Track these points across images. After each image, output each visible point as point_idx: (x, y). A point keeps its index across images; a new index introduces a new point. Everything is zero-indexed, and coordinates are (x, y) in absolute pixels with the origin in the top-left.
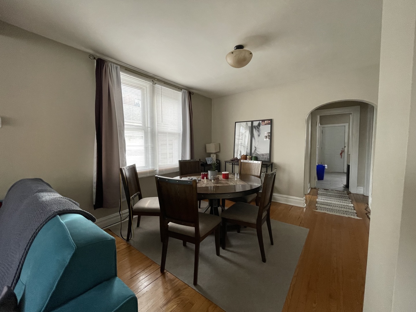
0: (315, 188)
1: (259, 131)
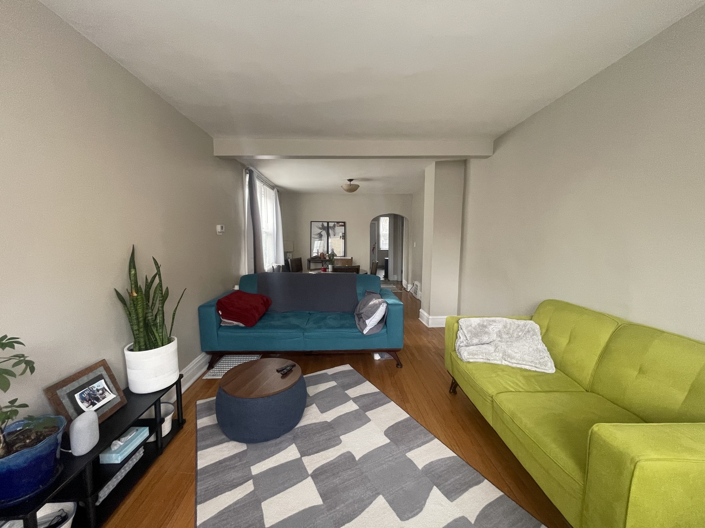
1: (334, 231)
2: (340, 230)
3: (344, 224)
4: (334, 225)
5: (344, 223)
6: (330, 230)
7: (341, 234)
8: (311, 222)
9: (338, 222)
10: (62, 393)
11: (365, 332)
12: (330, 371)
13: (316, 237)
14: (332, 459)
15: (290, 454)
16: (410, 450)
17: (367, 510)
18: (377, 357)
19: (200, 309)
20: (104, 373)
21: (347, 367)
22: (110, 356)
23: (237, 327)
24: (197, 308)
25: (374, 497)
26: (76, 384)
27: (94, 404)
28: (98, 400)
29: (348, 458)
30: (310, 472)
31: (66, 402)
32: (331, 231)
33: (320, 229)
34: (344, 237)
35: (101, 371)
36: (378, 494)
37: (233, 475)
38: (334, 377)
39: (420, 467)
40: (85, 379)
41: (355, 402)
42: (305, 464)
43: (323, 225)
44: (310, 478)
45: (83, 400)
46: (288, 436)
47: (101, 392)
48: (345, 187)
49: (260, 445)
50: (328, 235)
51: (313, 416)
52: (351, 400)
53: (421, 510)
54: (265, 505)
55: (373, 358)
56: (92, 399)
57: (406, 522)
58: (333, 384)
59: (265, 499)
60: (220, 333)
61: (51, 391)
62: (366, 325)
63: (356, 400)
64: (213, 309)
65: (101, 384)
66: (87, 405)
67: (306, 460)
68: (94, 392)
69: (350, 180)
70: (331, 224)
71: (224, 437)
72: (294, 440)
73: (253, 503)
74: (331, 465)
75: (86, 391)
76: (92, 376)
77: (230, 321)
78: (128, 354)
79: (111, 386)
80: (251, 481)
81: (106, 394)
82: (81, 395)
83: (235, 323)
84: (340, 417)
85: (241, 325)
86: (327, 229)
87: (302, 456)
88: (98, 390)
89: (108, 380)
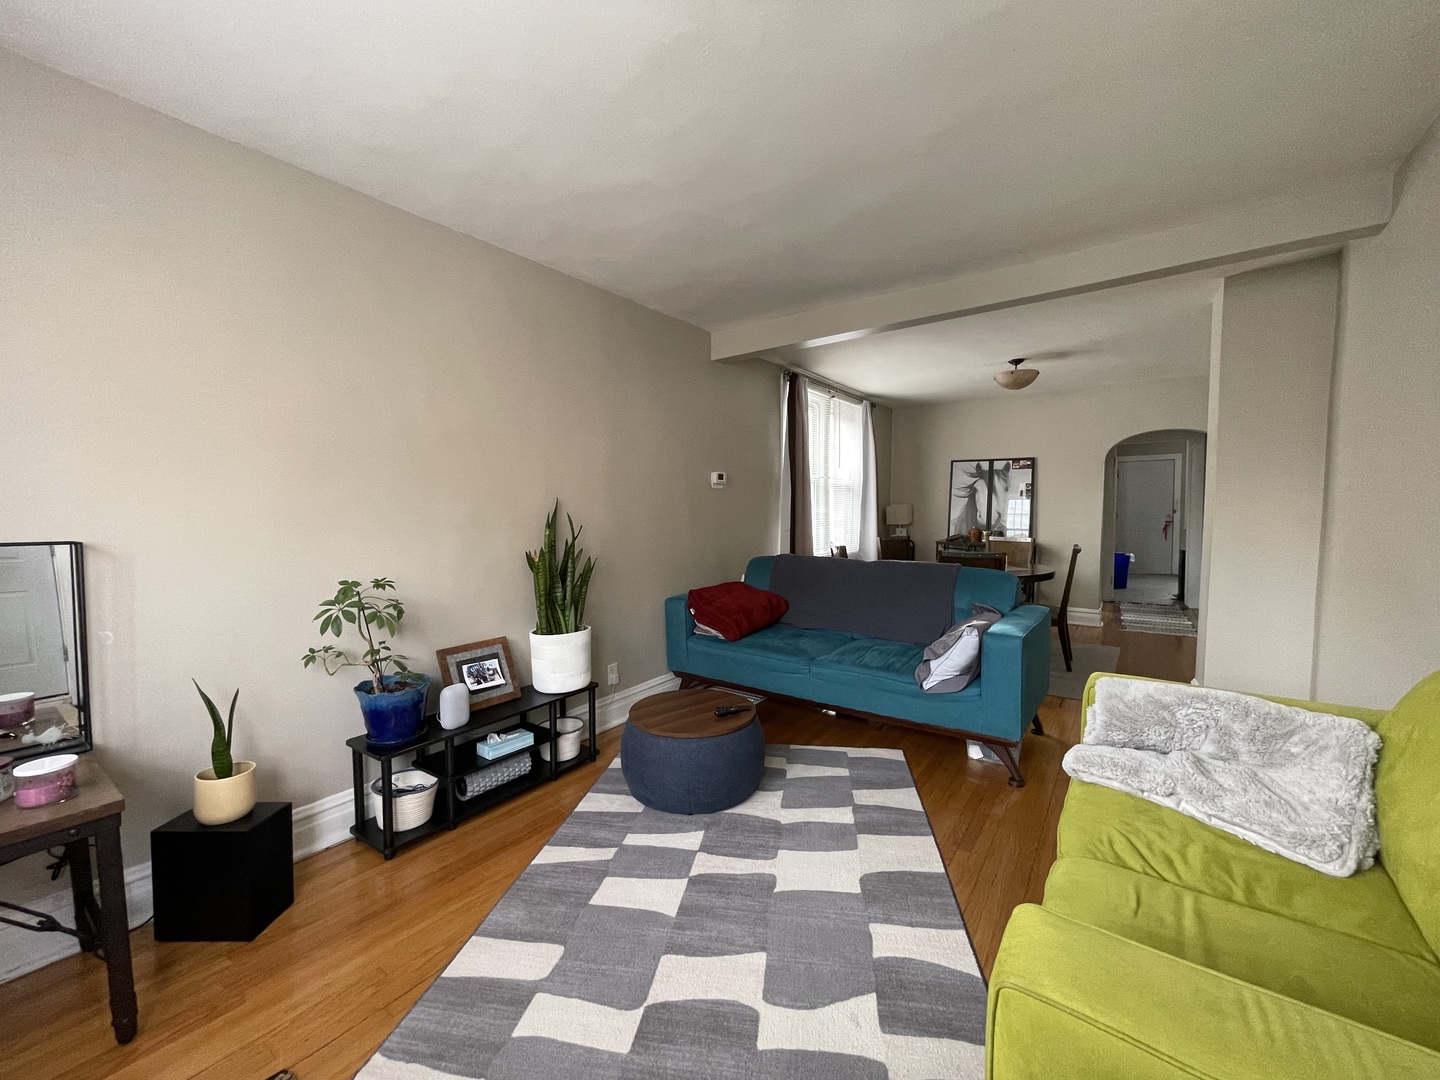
0: (1112, 602)
1: (1006, 481)
2: (1021, 479)
3: (1032, 463)
4: (1007, 468)
5: (1033, 460)
6: (996, 477)
7: (1023, 487)
8: (952, 462)
9: (1016, 460)
10: (452, 660)
11: (927, 685)
12: (853, 752)
13: (963, 493)
14: (738, 872)
15: (687, 841)
16: (888, 921)
17: (726, 957)
18: (975, 752)
19: (669, 601)
20: (501, 652)
21: (898, 755)
22: (512, 636)
23: (715, 639)
24: (663, 601)
25: (752, 949)
26: (467, 655)
27: (479, 683)
28: (486, 680)
29: (767, 883)
30: (694, 872)
31: (453, 670)
32: (998, 483)
33: (973, 476)
34: (1032, 492)
35: (498, 649)
36: (763, 949)
37: (602, 834)
38: (852, 763)
39: (876, 954)
40: (479, 653)
41: (855, 812)
42: (695, 862)
43: (978, 467)
44: (686, 880)
45: (470, 674)
46: (706, 818)
47: (491, 672)
48: (1002, 379)
49: (659, 814)
50: (991, 490)
51: (765, 806)
52: (851, 808)
53: (813, 1007)
54: (608, 881)
55: (966, 752)
56: (480, 677)
57: (769, 1005)
58: (844, 772)
59: (615, 875)
60: (689, 643)
61: (443, 654)
62: (929, 672)
63: (857, 809)
64: (682, 605)
65: (494, 664)
66: (472, 681)
67: (701, 857)
68: (484, 670)
69: (1017, 362)
70: (998, 466)
71: (626, 788)
72: (707, 827)
73: (598, 873)
74: (730, 878)
75: (476, 666)
76: (486, 651)
77: (707, 628)
78: (532, 636)
79: (506, 670)
80: (616, 849)
81: (497, 676)
82: (469, 668)
83: (714, 632)
84: (808, 823)
85: (721, 636)
86: (989, 476)
87: (699, 851)
88: (488, 669)
89: (504, 662)
